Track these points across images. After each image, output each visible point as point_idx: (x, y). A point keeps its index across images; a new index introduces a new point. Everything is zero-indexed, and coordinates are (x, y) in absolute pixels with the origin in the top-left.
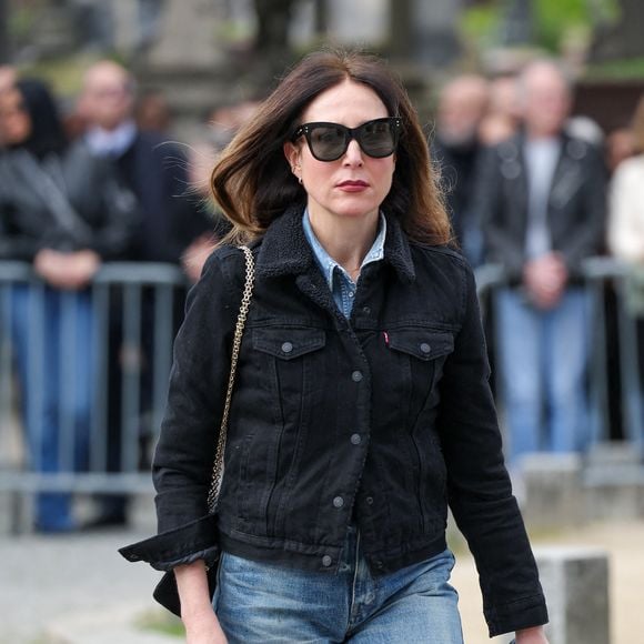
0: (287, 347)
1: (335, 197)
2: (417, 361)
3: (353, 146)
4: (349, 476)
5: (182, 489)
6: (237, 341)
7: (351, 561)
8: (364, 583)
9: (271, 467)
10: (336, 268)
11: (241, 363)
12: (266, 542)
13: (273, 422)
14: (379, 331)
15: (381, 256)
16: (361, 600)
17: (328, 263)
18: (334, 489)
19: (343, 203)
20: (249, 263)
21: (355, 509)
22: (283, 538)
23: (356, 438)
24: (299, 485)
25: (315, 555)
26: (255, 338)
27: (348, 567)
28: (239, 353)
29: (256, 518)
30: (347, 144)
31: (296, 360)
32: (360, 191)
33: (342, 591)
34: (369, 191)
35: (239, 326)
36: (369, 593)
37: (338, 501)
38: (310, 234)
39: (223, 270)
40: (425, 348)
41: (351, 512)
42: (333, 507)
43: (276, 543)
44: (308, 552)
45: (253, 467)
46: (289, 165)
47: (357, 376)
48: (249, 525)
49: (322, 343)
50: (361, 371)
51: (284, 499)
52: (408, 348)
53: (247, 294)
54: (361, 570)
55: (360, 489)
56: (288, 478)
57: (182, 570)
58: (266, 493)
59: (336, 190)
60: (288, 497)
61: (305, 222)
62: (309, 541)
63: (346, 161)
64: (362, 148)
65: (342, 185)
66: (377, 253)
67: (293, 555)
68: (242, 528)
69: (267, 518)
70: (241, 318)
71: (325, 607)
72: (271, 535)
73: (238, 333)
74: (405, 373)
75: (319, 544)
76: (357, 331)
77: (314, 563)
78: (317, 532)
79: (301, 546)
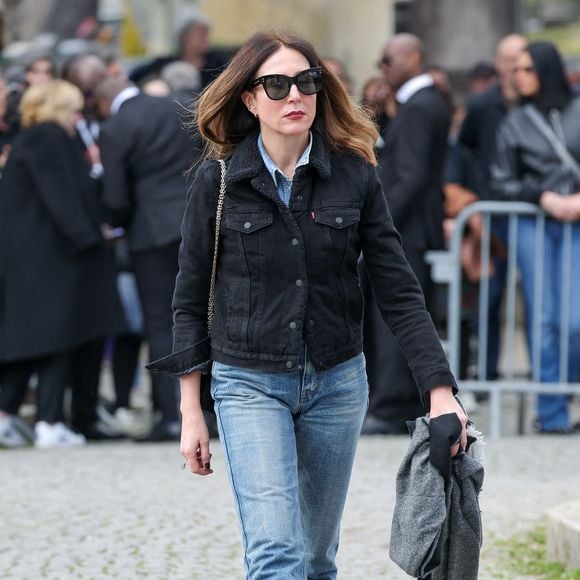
0: (247, 225)
1: (284, 123)
2: (334, 229)
3: (294, 88)
4: (298, 308)
5: (188, 324)
6: (218, 223)
7: (302, 363)
8: (310, 376)
9: (246, 306)
10: (276, 171)
11: (221, 237)
12: (248, 355)
13: (244, 275)
14: (309, 211)
15: (307, 162)
16: (307, 387)
17: (272, 168)
18: (288, 317)
19: (290, 127)
20: (223, 171)
21: (304, 329)
22: (259, 352)
23: (299, 282)
24: (265, 317)
25: (280, 362)
26: (227, 221)
27: (300, 367)
28: (220, 231)
29: (240, 340)
30: (290, 87)
31: (254, 233)
32: (300, 118)
33: (296, 381)
34: (305, 117)
35: (219, 213)
36: (313, 383)
37: (293, 325)
38: (261, 149)
39: (206, 176)
40: (339, 220)
41: (301, 331)
42: (290, 329)
43: (255, 356)
44: (277, 360)
45: (236, 307)
46: (245, 106)
47: (295, 242)
48: (235, 345)
49: (269, 221)
50: (298, 239)
51: (257, 326)
52: (327, 221)
53: (222, 191)
54: (308, 368)
55: (306, 315)
56: (258, 311)
57: (184, 378)
58: (245, 324)
59: (284, 119)
60: (260, 325)
61: (259, 142)
62: (277, 353)
63: (290, 99)
64: (299, 89)
65: (289, 115)
66: (305, 160)
67: (267, 363)
68: (231, 347)
69: (248, 340)
70: (219, 208)
71: (285, 393)
72: (251, 351)
73: (218, 217)
74: (327, 238)
75: (283, 354)
76: (293, 212)
77: (281, 367)
78: (281, 346)
79: (272, 357)
